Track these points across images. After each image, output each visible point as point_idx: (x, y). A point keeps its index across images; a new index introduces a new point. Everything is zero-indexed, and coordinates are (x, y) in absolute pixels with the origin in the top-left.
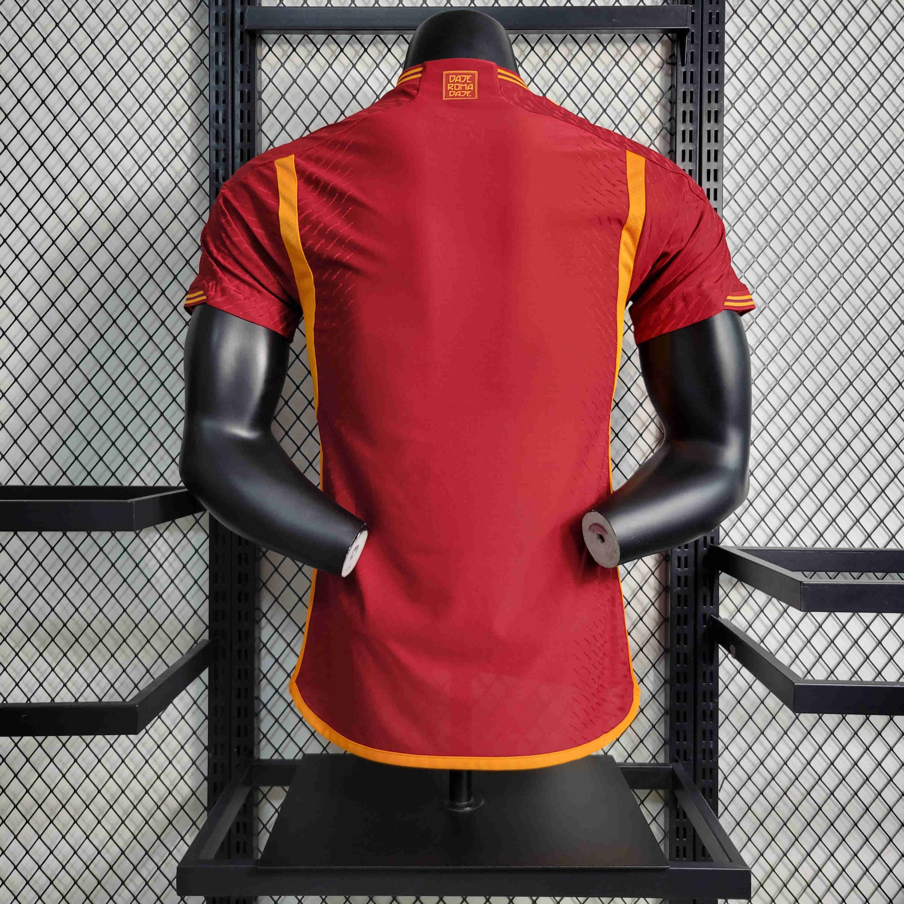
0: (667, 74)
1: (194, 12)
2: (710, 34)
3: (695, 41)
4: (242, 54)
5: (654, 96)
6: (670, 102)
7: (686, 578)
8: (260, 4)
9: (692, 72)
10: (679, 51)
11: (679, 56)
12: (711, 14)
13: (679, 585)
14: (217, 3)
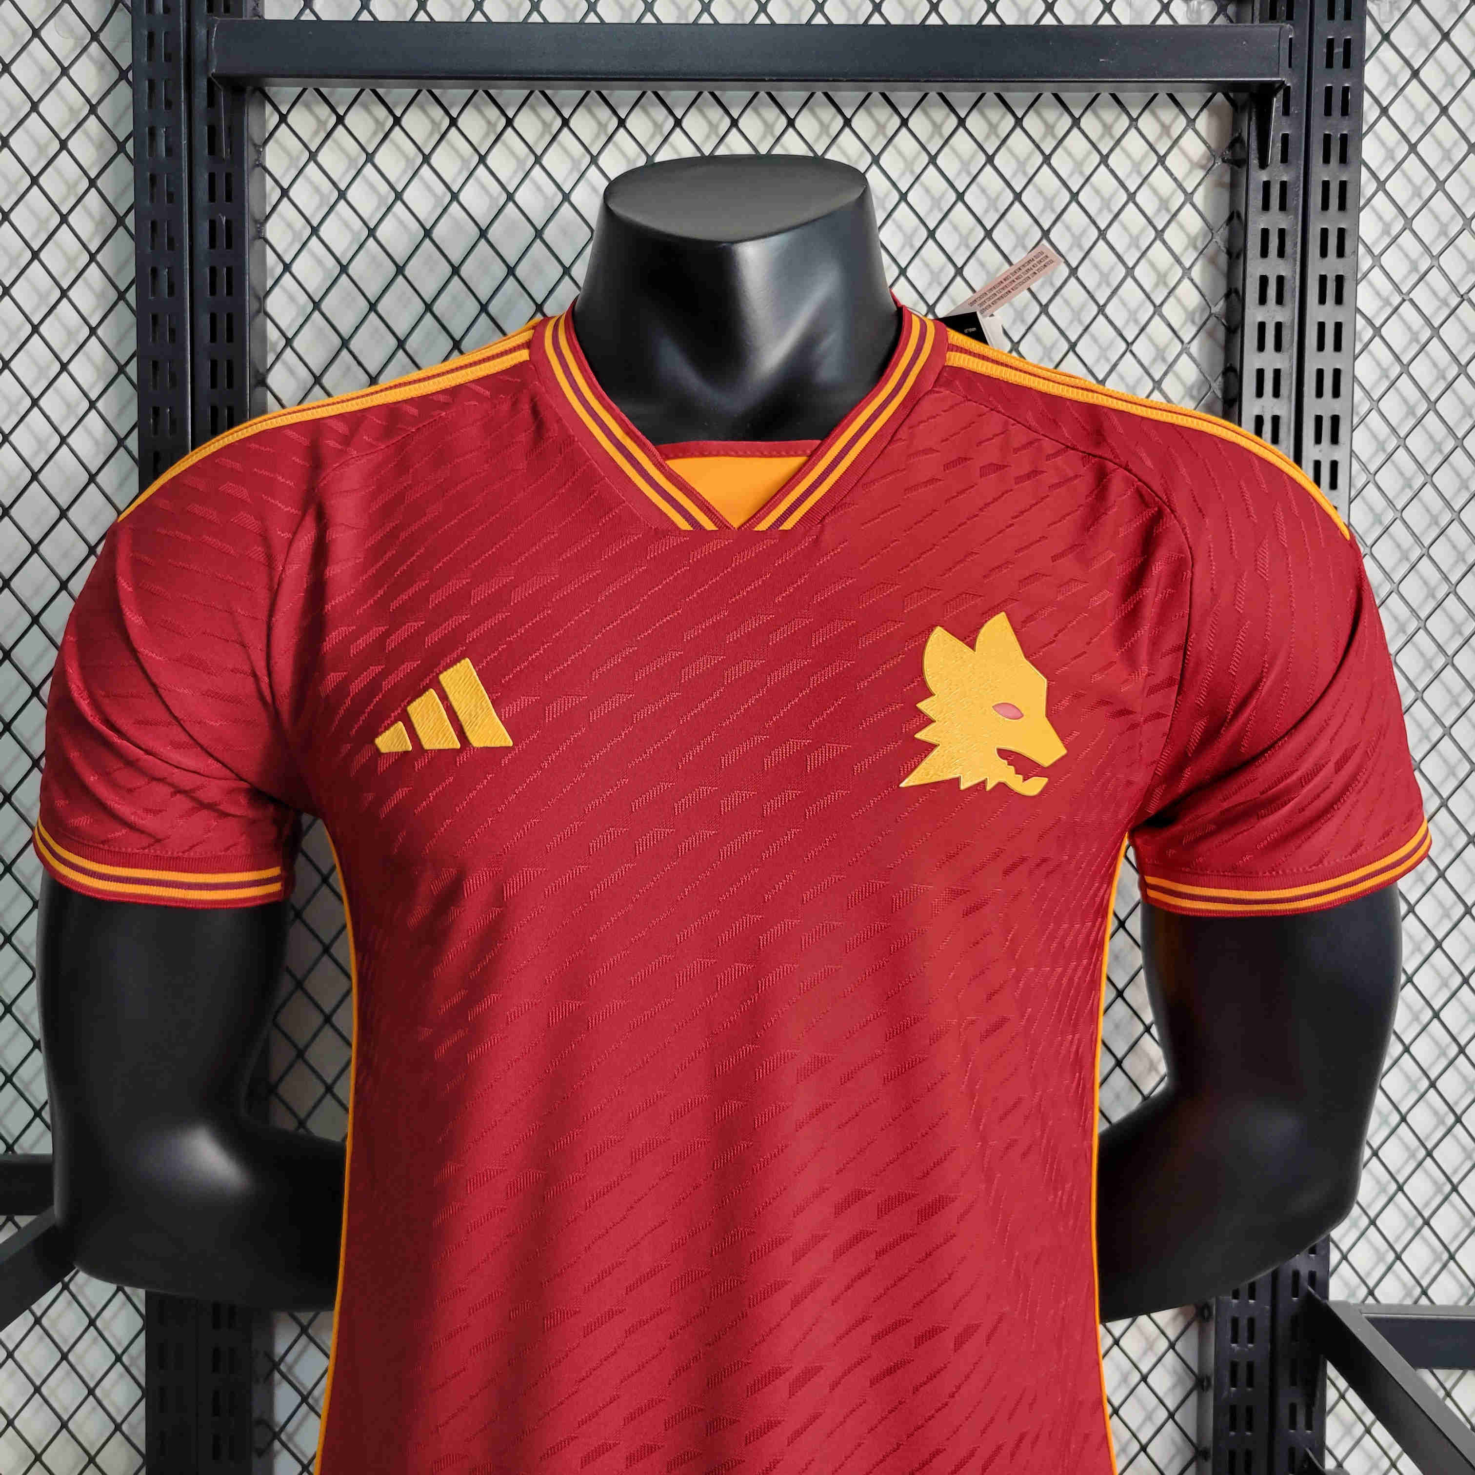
0: (1219, 184)
1: (101, 29)
2: (1329, 91)
3: (1292, 109)
4: (213, 132)
5: (1188, 235)
6: (1229, 253)
7: (1250, 1366)
8: (257, 11)
9: (1283, 185)
10: (1254, 134)
11: (1254, 145)
12: (1330, 44)
13: (1234, 1384)
14: (150, 9)
